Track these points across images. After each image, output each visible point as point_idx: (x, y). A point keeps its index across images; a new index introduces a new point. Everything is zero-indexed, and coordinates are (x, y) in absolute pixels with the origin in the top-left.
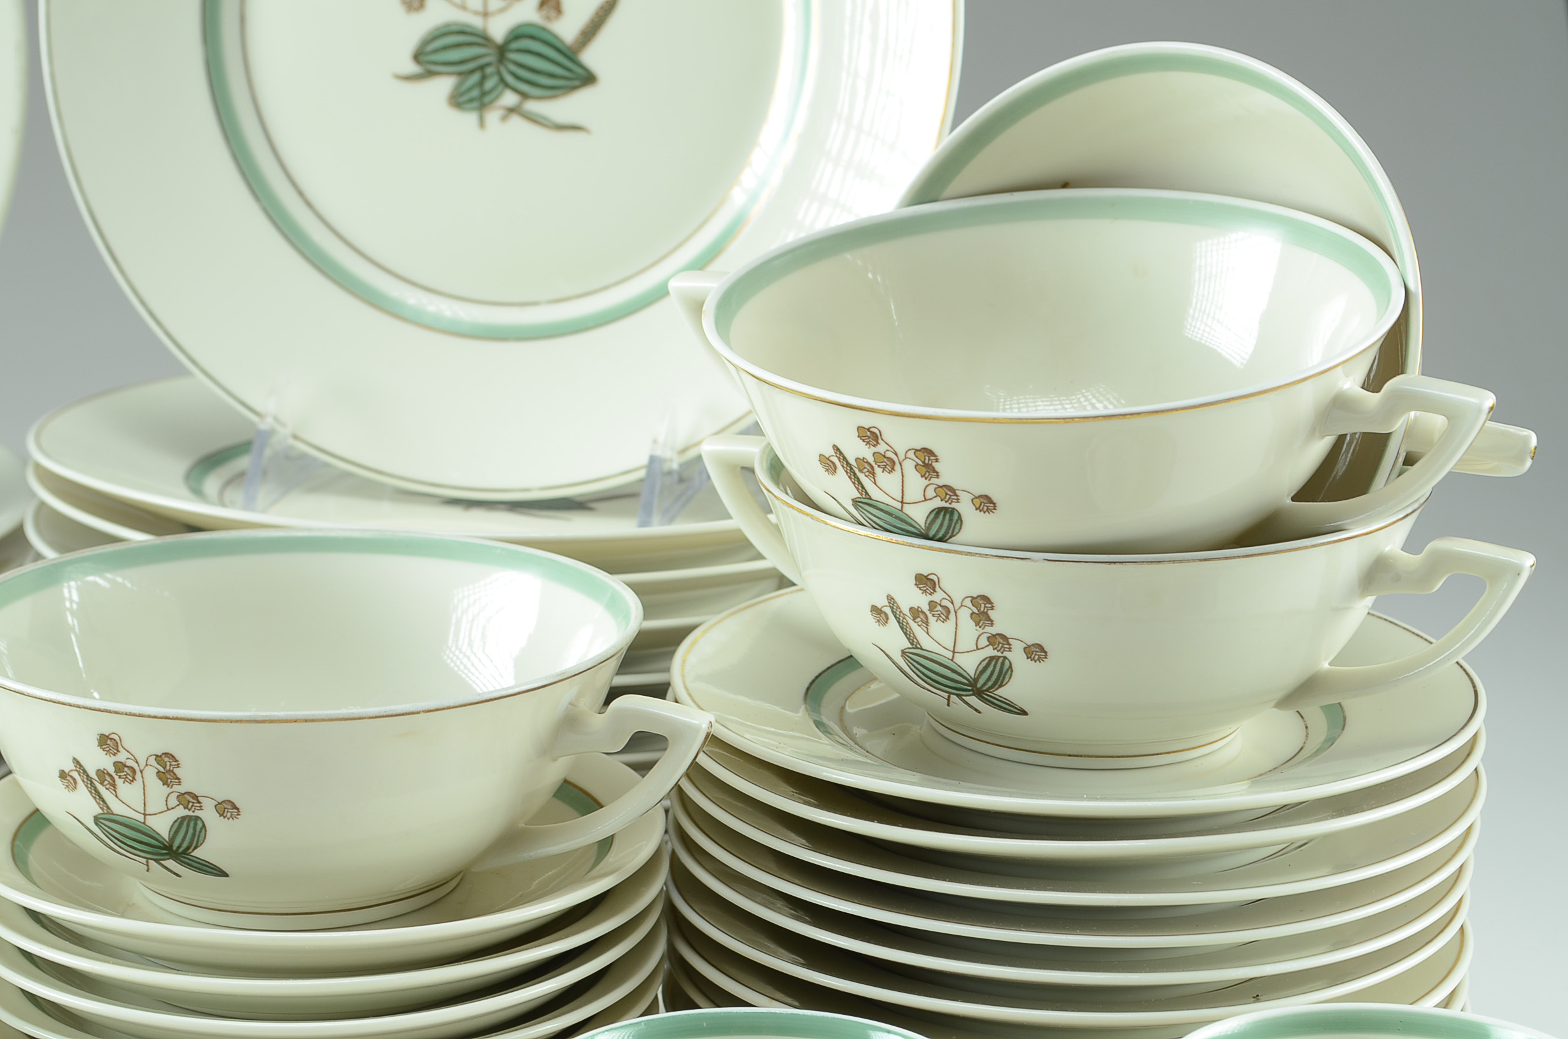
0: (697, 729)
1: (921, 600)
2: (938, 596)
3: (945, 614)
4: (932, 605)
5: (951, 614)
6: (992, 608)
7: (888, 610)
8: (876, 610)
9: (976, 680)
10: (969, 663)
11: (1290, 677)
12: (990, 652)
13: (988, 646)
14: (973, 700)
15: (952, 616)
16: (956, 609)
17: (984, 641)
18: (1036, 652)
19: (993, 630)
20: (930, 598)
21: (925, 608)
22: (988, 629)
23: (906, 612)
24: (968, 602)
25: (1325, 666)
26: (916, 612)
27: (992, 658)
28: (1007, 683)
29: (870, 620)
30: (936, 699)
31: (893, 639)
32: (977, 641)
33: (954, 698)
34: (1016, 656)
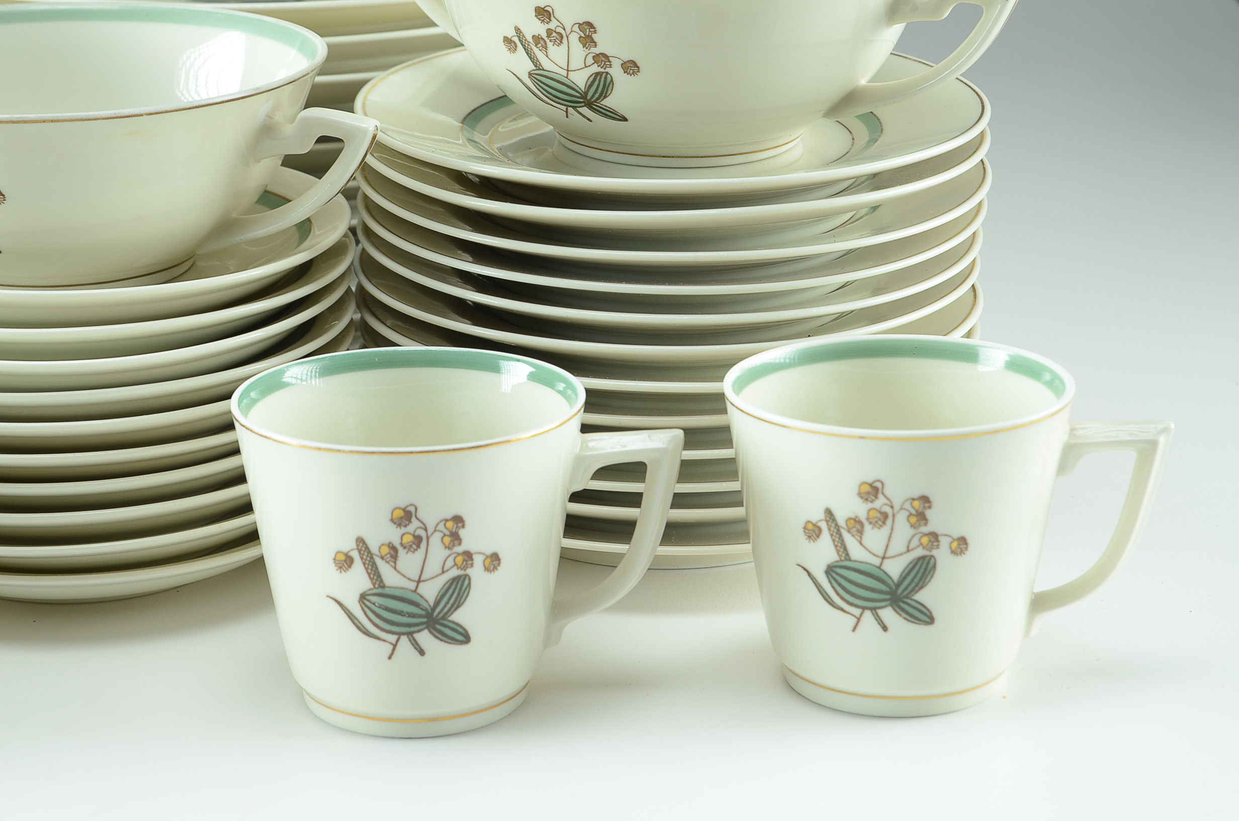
0: (365, 131)
1: (540, 29)
2: (553, 25)
3: (559, 38)
4: (549, 32)
5: (564, 39)
6: (595, 32)
7: (516, 39)
8: (507, 40)
9: (586, 93)
10: (580, 79)
11: (834, 91)
12: (595, 69)
13: (593, 64)
14: (585, 110)
15: (565, 40)
16: (568, 34)
17: (590, 60)
18: (631, 67)
19: (597, 50)
20: (547, 26)
21: (544, 35)
22: (593, 50)
23: (530, 39)
24: (576, 28)
25: (863, 82)
26: (537, 39)
27: (597, 74)
28: (609, 95)
29: (503, 48)
30: (557, 112)
31: (522, 64)
32: (585, 60)
33: (570, 110)
34: (616, 71)
